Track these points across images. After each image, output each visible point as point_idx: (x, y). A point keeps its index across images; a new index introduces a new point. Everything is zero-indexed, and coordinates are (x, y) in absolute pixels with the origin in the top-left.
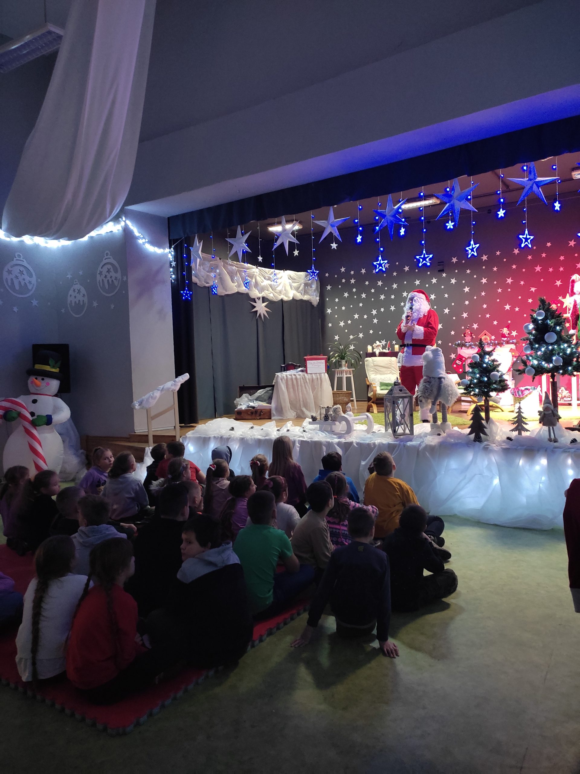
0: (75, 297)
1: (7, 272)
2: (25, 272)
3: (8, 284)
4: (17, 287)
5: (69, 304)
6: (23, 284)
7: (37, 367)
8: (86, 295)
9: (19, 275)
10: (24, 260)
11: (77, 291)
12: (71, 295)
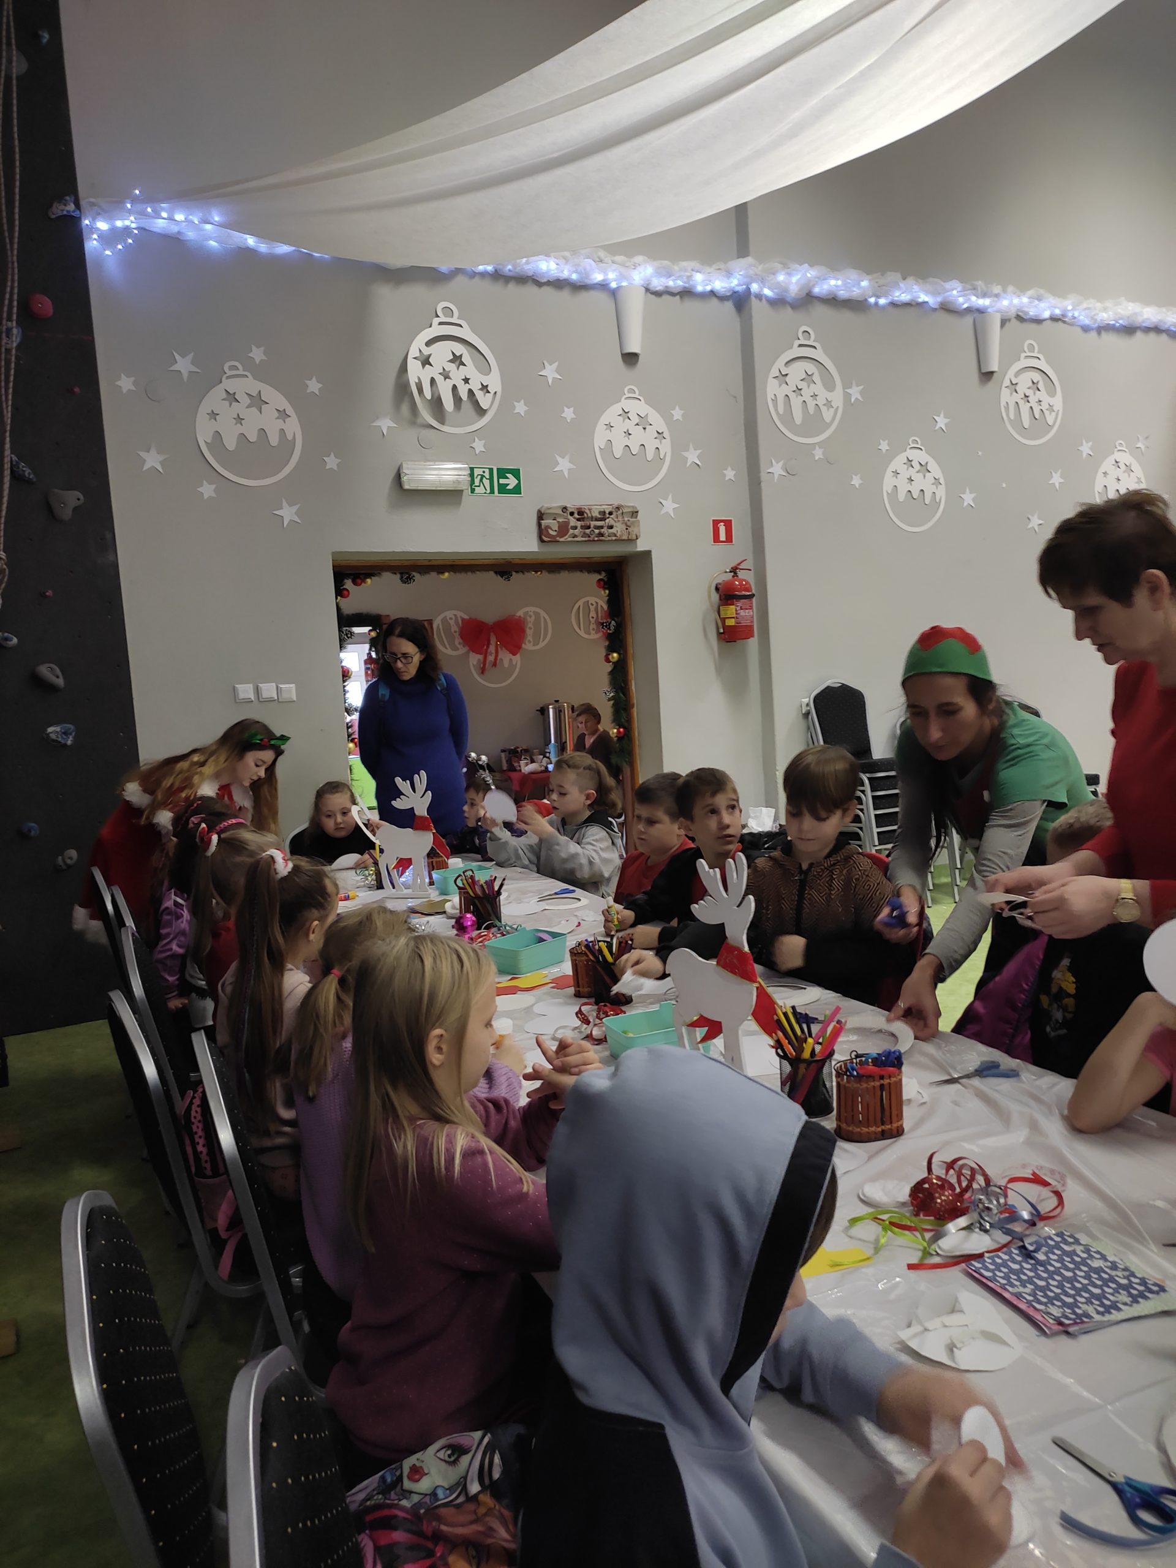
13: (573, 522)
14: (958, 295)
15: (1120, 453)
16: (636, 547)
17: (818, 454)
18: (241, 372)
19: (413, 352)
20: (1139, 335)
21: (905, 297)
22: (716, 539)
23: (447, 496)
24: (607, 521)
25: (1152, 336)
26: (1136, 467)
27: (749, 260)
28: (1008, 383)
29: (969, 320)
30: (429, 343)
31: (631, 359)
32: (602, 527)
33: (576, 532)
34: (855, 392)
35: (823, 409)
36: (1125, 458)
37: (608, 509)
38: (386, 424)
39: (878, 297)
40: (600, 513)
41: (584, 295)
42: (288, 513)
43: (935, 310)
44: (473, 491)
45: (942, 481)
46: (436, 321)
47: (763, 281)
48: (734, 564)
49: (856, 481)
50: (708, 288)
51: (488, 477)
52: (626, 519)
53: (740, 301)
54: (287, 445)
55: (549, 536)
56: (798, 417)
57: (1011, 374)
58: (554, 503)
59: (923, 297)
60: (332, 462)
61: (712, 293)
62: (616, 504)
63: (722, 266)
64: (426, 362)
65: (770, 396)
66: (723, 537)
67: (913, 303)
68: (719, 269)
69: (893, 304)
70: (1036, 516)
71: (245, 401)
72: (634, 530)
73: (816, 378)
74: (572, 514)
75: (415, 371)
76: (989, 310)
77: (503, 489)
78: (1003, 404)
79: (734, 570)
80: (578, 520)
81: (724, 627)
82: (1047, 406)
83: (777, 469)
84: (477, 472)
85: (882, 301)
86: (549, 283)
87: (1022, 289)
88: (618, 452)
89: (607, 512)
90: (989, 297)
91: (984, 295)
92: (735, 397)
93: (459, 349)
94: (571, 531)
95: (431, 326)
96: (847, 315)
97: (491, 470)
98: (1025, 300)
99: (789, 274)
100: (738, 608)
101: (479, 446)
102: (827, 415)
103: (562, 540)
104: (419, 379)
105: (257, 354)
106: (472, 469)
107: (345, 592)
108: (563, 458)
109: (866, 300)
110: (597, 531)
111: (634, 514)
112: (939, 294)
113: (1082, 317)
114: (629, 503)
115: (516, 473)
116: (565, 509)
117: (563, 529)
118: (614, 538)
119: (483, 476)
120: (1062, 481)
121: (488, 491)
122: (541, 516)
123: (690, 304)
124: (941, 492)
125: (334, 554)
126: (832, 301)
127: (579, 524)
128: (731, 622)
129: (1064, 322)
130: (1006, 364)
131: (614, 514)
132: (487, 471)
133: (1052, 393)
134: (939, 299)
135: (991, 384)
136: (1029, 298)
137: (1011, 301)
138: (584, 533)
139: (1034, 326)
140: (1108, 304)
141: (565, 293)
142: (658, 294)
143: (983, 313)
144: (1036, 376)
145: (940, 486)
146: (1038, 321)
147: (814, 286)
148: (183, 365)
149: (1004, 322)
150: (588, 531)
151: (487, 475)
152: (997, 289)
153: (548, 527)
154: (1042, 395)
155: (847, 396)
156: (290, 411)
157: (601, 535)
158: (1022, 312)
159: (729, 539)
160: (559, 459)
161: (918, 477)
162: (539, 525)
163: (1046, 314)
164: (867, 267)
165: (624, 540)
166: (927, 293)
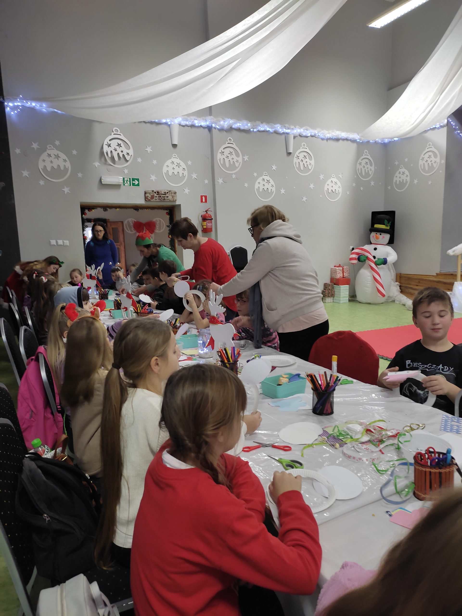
0: (400, 177)
1: (359, 164)
2: (368, 163)
3: (358, 171)
4: (364, 174)
5: (395, 183)
6: (367, 172)
7: (376, 226)
8: (409, 175)
9: (365, 165)
10: (369, 155)
11: (402, 173)
12: (396, 177)
13: (155, 195)
14: (279, 128)
15: (333, 178)
16: (176, 203)
17: (234, 176)
18: (53, 148)
19: (105, 143)
20: (341, 141)
21: (262, 129)
22: (202, 201)
23: (116, 186)
24: (166, 195)
25: (345, 141)
26: (338, 183)
27: (212, 117)
28: (296, 156)
29: (283, 136)
30: (110, 140)
31: (175, 146)
32: (165, 197)
33: (156, 198)
34: (246, 158)
35: (236, 163)
36: (335, 180)
37: (167, 191)
38: (97, 164)
39: (253, 129)
40: (164, 192)
41: (160, 126)
42: (66, 190)
43: (272, 133)
44: (124, 185)
45: (274, 186)
46: (113, 133)
47: (216, 123)
48: (206, 209)
49: (246, 185)
50: (200, 125)
51: (129, 181)
52: (172, 195)
53: (210, 128)
54: (66, 169)
55: (148, 199)
56: (227, 165)
57: (297, 153)
58: (150, 189)
59: (268, 129)
60: (80, 175)
61: (201, 126)
62: (169, 190)
63: (204, 118)
64: (109, 146)
65: (218, 158)
66: (204, 201)
67: (265, 131)
68: (203, 119)
69: (259, 131)
70: (305, 197)
71: (53, 156)
72: (175, 198)
73: (233, 153)
74: (155, 193)
75: (106, 149)
76: (290, 133)
77: (134, 185)
78: (294, 162)
79: (206, 211)
80: (157, 194)
81: (203, 228)
82: (309, 163)
83: (220, 181)
84: (125, 179)
85: (255, 130)
86: (148, 122)
87: (301, 127)
88: (170, 174)
89: (166, 192)
90: (290, 129)
91: (288, 129)
92: (208, 158)
93: (120, 142)
94: (155, 198)
95: (111, 135)
96: (243, 134)
97: (130, 179)
98: (302, 130)
99: (225, 122)
100: (207, 223)
101: (126, 171)
102: (237, 165)
103: (152, 200)
104: (107, 151)
105: (57, 143)
106: (124, 178)
107: (85, 214)
108: (153, 175)
109: (250, 129)
110: (163, 198)
111: (175, 193)
112: (273, 128)
113: (321, 136)
114: (174, 190)
115: (138, 180)
116: (153, 191)
117: (152, 197)
118: (168, 200)
119: (127, 180)
120: (314, 186)
121: (129, 185)
122: (145, 193)
123: (194, 129)
124: (274, 189)
125: (81, 203)
126: (239, 130)
127: (157, 196)
128: (205, 227)
129: (315, 137)
130: (295, 150)
131: (169, 193)
132: (129, 179)
133: (311, 159)
134: (273, 130)
135: (290, 156)
136: (303, 130)
137: (297, 131)
138: (159, 199)
139: (305, 138)
140: (330, 132)
141: (154, 126)
142: (183, 126)
143: (288, 134)
144: (305, 154)
145: (273, 187)
146: (307, 137)
147: (232, 125)
148: (35, 146)
149: (295, 137)
150: (160, 198)
151: (129, 180)
152: (292, 127)
153: (148, 196)
154: (307, 160)
155: (243, 159)
156: (67, 159)
157: (164, 199)
158: (301, 134)
159: (206, 201)
160: (152, 176)
161: (266, 184)
162: (145, 196)
163: (309, 135)
164: (250, 119)
165: (172, 201)
166: (269, 128)
